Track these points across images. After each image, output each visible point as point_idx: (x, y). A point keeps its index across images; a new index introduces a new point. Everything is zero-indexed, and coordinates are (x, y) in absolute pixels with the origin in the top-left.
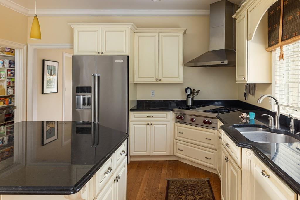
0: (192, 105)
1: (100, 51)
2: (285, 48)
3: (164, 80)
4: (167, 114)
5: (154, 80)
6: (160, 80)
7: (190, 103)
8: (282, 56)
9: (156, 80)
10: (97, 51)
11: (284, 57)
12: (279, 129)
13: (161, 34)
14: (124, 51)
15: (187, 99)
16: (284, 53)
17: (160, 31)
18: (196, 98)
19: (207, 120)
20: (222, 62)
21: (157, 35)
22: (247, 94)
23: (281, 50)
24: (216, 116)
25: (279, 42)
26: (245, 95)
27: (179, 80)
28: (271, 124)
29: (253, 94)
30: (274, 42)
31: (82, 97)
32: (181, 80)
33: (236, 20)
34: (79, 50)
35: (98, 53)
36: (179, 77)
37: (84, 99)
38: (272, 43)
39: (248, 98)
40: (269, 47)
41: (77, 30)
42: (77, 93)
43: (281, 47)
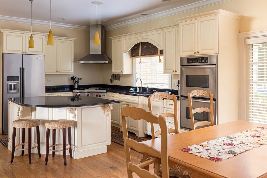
0: (78, 88)
1: (24, 51)
2: (142, 58)
3: (62, 72)
4: (69, 94)
5: (55, 71)
6: (59, 72)
7: (76, 87)
8: (140, 62)
9: (57, 71)
11: (142, 62)
13: (59, 41)
14: (42, 51)
15: (75, 85)
17: (59, 39)
18: (80, 84)
19: (98, 94)
20: (104, 62)
21: (57, 41)
22: (112, 80)
24: (105, 91)
25: (139, 56)
26: (111, 81)
27: (71, 72)
28: (138, 91)
29: (119, 80)
30: (135, 55)
31: (9, 84)
32: (73, 72)
33: (112, 40)
34: (8, 49)
35: (23, 52)
36: (71, 70)
37: (11, 85)
38: (134, 55)
39: (113, 82)
40: (132, 56)
41: (6, 34)
42: (8, 81)
43: (140, 58)
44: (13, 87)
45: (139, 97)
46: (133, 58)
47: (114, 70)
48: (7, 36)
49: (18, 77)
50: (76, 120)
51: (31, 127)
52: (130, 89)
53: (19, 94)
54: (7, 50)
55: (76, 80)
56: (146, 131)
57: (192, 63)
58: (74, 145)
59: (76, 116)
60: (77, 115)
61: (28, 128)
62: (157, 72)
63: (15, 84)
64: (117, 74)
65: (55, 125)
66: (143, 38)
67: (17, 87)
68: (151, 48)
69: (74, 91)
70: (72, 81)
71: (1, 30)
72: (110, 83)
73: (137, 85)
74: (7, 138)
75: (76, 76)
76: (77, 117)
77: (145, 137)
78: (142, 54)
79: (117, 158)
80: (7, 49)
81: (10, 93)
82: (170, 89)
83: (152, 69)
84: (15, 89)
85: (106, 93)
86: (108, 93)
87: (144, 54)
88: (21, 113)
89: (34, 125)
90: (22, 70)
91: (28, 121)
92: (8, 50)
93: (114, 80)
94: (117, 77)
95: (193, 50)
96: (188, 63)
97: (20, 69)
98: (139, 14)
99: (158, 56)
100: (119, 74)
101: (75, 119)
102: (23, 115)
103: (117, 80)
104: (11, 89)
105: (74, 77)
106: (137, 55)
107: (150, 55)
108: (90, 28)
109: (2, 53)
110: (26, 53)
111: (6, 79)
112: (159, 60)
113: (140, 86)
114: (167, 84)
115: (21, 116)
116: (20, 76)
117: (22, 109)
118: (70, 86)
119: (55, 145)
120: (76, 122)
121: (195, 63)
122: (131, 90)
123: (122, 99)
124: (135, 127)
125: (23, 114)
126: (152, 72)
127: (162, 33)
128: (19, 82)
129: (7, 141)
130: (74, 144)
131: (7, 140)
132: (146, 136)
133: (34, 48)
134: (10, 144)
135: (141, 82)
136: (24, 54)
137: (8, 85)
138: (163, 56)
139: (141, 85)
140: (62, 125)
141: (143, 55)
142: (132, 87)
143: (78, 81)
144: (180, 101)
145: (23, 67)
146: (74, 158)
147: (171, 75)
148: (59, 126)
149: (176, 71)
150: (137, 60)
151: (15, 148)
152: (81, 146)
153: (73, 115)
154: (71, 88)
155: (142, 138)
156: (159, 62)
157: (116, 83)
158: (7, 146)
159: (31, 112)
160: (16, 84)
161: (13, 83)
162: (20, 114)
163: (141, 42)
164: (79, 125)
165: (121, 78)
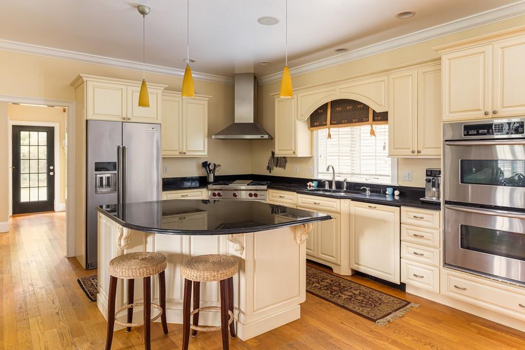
0: (214, 182)
1: (124, 116)
2: (332, 129)
3: (189, 154)
4: (201, 192)
6: (185, 153)
7: (211, 179)
8: (329, 136)
9: (180, 153)
10: (121, 115)
11: (332, 136)
12: (328, 189)
13: (184, 100)
14: (156, 117)
15: (209, 175)
16: (331, 133)
18: (219, 172)
19: (253, 193)
20: (261, 137)
21: (180, 99)
22: (271, 167)
23: (329, 131)
24: (265, 187)
25: (326, 125)
26: (269, 168)
27: (204, 154)
28: (327, 187)
29: (284, 167)
30: (318, 124)
31: (98, 176)
32: (206, 153)
33: (274, 98)
34: (96, 112)
35: (123, 119)
36: (204, 151)
37: (101, 178)
38: (315, 124)
39: (272, 171)
40: (312, 126)
41: (93, 85)
42: (96, 171)
43: (329, 129)
44: (104, 182)
45: (341, 200)
46: (312, 129)
47: (279, 150)
48: (94, 88)
49: (114, 164)
50: (243, 257)
51: (151, 274)
52: (308, 184)
53: (116, 194)
54: (94, 114)
55: (211, 167)
56: (357, 266)
57: (478, 134)
58: (239, 309)
59: (243, 248)
60: (245, 246)
61: (144, 278)
62: (362, 155)
63: (109, 175)
64: (281, 157)
65: (206, 274)
66: (340, 92)
67: (112, 182)
68: (352, 111)
69: (210, 186)
70: (204, 169)
71: (84, 77)
72: (267, 173)
73: (325, 177)
74: (95, 277)
75: (211, 161)
76: (245, 250)
77: (352, 276)
78: (333, 122)
79: (331, 337)
80: (94, 111)
81: (100, 194)
82: (396, 184)
83: (353, 149)
84: (108, 185)
85: (266, 190)
86: (271, 191)
87: (337, 121)
88: (126, 240)
89: (156, 270)
90: (122, 151)
91: (143, 259)
92: (97, 114)
93: (274, 167)
94: (280, 162)
95: (480, 108)
96: (465, 135)
97: (119, 148)
98: (333, 49)
99: (369, 124)
100: (284, 157)
101: (241, 254)
102: (129, 245)
103: (280, 167)
104: (101, 185)
105: (207, 162)
106: (323, 124)
107: (360, 122)
108: (234, 80)
109: (85, 119)
110: (129, 119)
111: (92, 167)
112: (370, 131)
113: (330, 178)
114: (389, 176)
115: (125, 246)
116: (118, 161)
117: (128, 233)
118: (200, 177)
119: (199, 310)
120: (244, 260)
121: (485, 134)
122: (310, 186)
123: (303, 203)
124: (333, 257)
125: (129, 242)
126: (353, 154)
127: (384, 81)
128: (116, 172)
129: (95, 285)
130: (238, 307)
131: (94, 283)
132: (354, 273)
133: (149, 107)
134: (102, 301)
135: (332, 172)
136: (125, 121)
137: (96, 178)
138: (387, 124)
139: (334, 178)
140: (220, 272)
141: (334, 124)
142: (312, 181)
143: (214, 169)
144: (442, 212)
145: (123, 146)
146: (238, 336)
147: (396, 160)
148: (214, 276)
149: (420, 152)
150: (322, 132)
151: (115, 321)
152: (254, 311)
153: (237, 246)
154: (203, 182)
155: (347, 278)
156: (371, 134)
157: (278, 172)
158: (96, 301)
159: (146, 237)
160: (111, 177)
161: (105, 175)
162: (123, 243)
163: (331, 101)
164: (249, 266)
165: (288, 165)
